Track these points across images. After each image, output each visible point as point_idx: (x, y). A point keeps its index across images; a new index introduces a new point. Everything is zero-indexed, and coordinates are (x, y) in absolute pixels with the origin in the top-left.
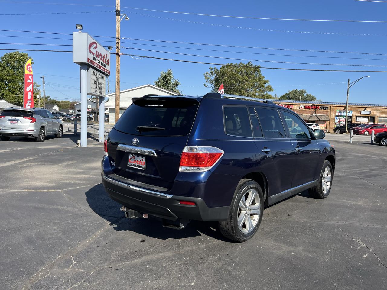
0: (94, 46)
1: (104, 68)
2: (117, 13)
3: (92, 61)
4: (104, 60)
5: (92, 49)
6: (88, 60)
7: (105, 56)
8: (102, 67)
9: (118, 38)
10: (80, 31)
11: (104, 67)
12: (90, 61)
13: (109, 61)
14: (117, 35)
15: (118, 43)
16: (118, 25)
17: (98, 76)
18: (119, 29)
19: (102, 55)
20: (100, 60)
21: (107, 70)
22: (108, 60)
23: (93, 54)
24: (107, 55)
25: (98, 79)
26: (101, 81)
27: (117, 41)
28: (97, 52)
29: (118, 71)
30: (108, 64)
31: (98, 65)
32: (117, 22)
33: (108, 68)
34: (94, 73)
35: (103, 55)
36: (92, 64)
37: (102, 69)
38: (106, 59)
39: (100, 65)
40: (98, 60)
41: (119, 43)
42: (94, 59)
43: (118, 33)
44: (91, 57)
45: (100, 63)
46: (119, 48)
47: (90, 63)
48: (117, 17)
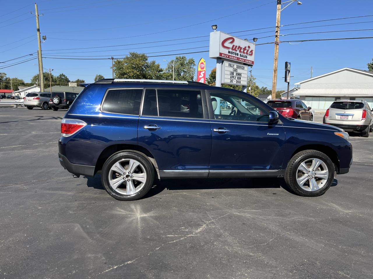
0: (231, 41)
1: (246, 59)
2: (278, 2)
3: (226, 55)
4: (245, 52)
5: (227, 44)
6: (221, 54)
7: (247, 48)
8: (241, 59)
9: (278, 27)
10: (215, 31)
11: (244, 58)
12: (223, 55)
13: (254, 52)
14: (277, 24)
15: (277, 32)
16: (278, 13)
17: (235, 67)
18: (279, 17)
19: (241, 48)
20: (238, 52)
21: (249, 60)
22: (252, 51)
23: (228, 48)
24: (249, 47)
25: (236, 70)
26: (239, 71)
27: (277, 29)
28: (234, 46)
29: (276, 59)
30: (251, 55)
31: (235, 57)
32: (278, 11)
33: (250, 58)
34: (230, 65)
35: (244, 47)
36: (226, 57)
37: (241, 61)
38: (248, 50)
39: (239, 57)
40: (236, 53)
41: (279, 32)
42: (229, 52)
43: (278, 21)
44: (225, 51)
45: (239, 55)
46: (278, 36)
47: (224, 57)
48: (278, 6)
